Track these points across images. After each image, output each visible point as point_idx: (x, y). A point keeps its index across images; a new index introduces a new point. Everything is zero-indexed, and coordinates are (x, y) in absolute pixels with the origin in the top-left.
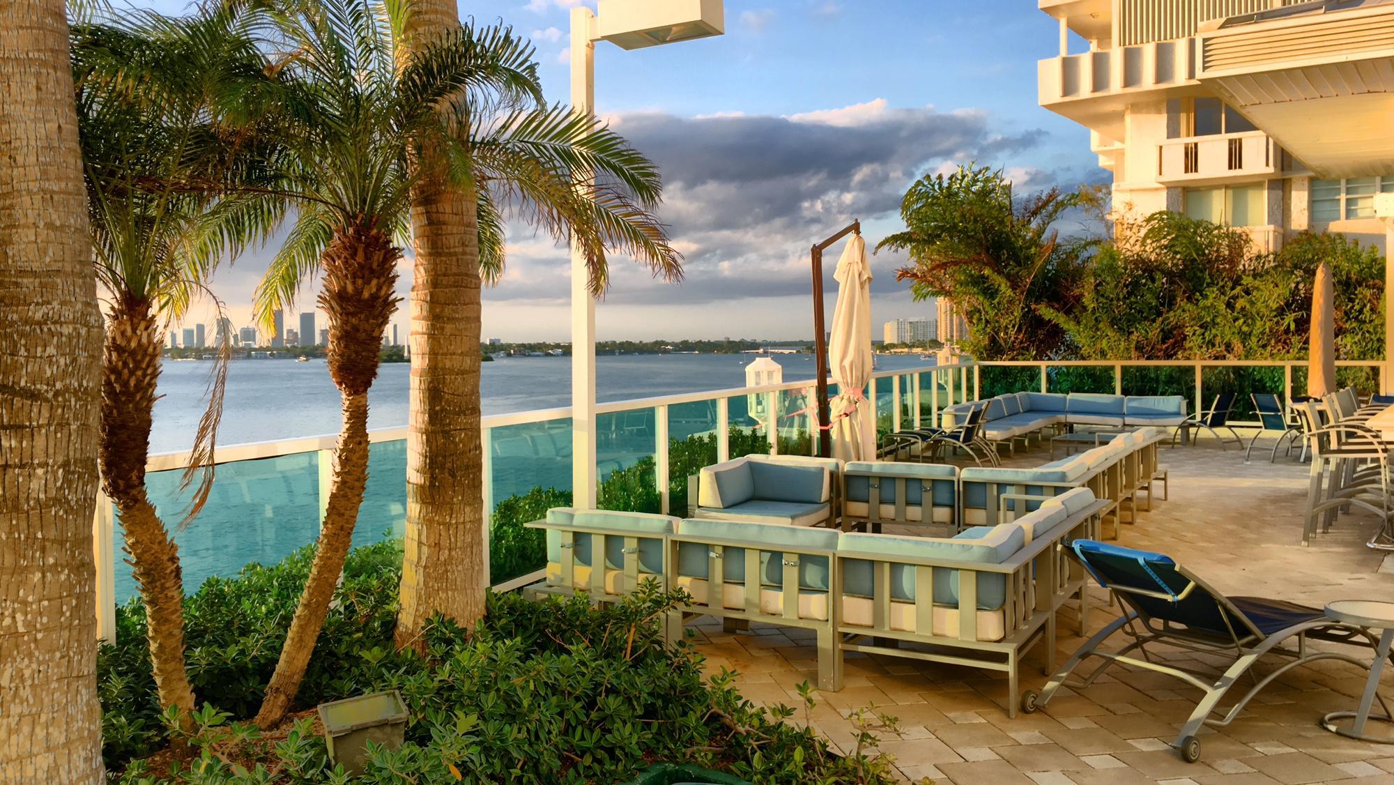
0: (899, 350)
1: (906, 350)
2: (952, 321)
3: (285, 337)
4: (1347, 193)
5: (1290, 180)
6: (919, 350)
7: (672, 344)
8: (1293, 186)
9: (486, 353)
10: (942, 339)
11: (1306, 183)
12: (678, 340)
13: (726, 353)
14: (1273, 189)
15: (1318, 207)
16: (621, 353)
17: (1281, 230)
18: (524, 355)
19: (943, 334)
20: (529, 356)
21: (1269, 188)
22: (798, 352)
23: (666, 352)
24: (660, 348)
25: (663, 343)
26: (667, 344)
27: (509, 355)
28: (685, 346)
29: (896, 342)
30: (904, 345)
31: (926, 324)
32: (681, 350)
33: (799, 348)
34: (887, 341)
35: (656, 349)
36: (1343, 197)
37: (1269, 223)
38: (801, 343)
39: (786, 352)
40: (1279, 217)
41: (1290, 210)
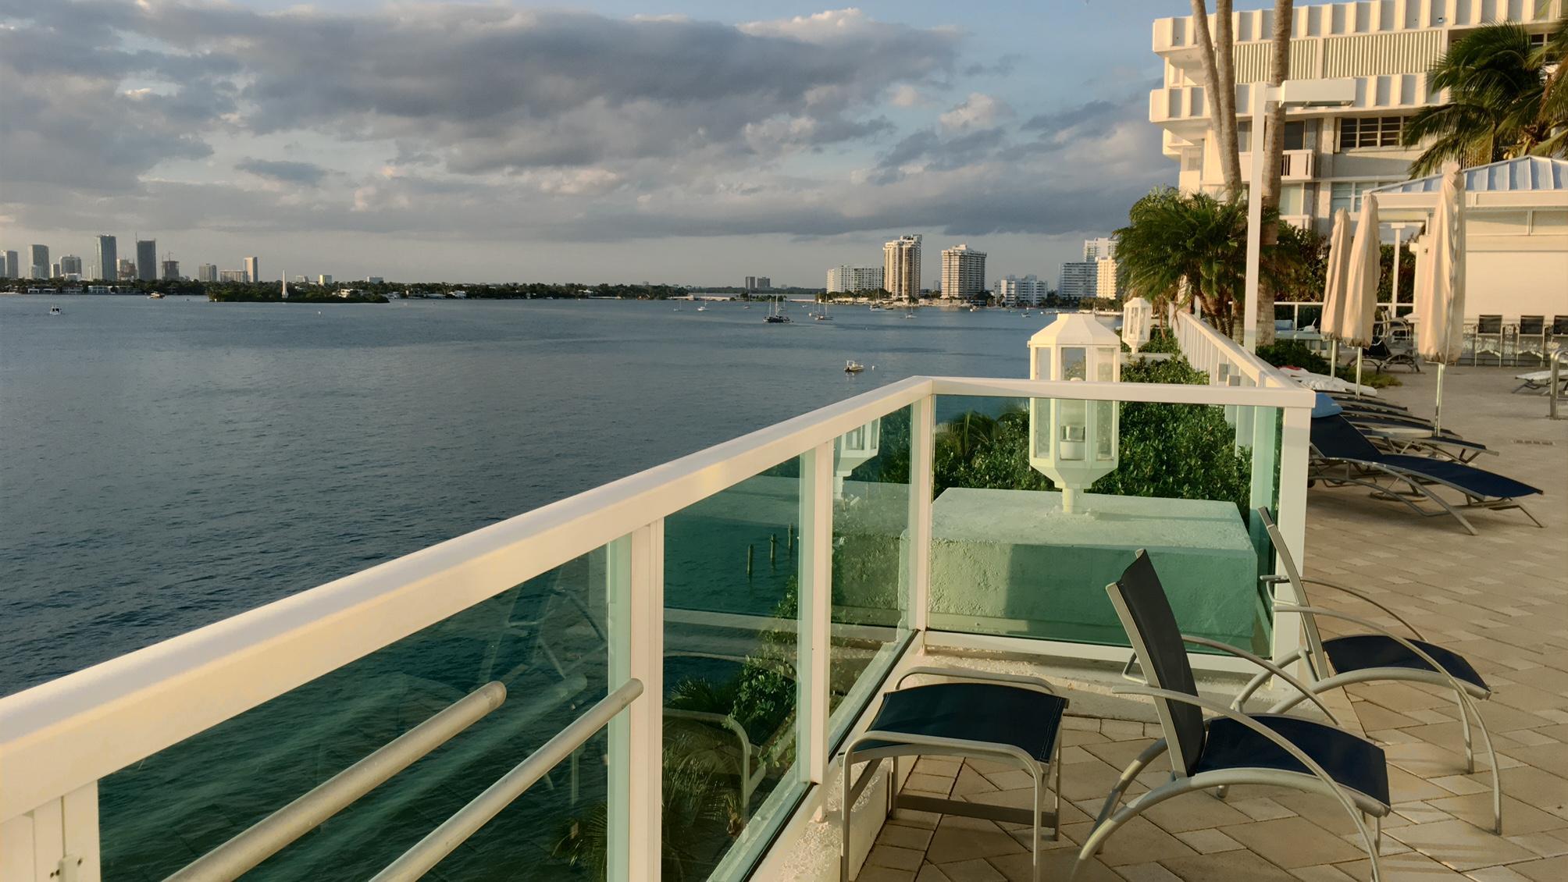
0: (844, 300)
1: (851, 299)
2: (900, 268)
3: (119, 270)
4: (1356, 194)
5: (1319, 183)
6: (864, 300)
7: (592, 288)
8: (1321, 187)
9: (376, 293)
10: (889, 288)
11: (1329, 186)
12: (597, 284)
13: (652, 298)
14: (1308, 189)
15: (1336, 202)
16: (532, 297)
17: (1312, 218)
18: (422, 297)
19: (891, 283)
20: (427, 297)
21: (1305, 188)
22: (732, 299)
23: (584, 296)
24: (576, 292)
25: (580, 287)
26: (585, 288)
27: (404, 296)
28: (604, 291)
29: (839, 291)
30: (848, 294)
31: (872, 272)
32: (601, 294)
33: (733, 295)
34: (830, 290)
35: (573, 293)
36: (1353, 196)
37: (1305, 213)
38: (736, 290)
39: (719, 299)
40: (1311, 209)
41: (1317, 204)
